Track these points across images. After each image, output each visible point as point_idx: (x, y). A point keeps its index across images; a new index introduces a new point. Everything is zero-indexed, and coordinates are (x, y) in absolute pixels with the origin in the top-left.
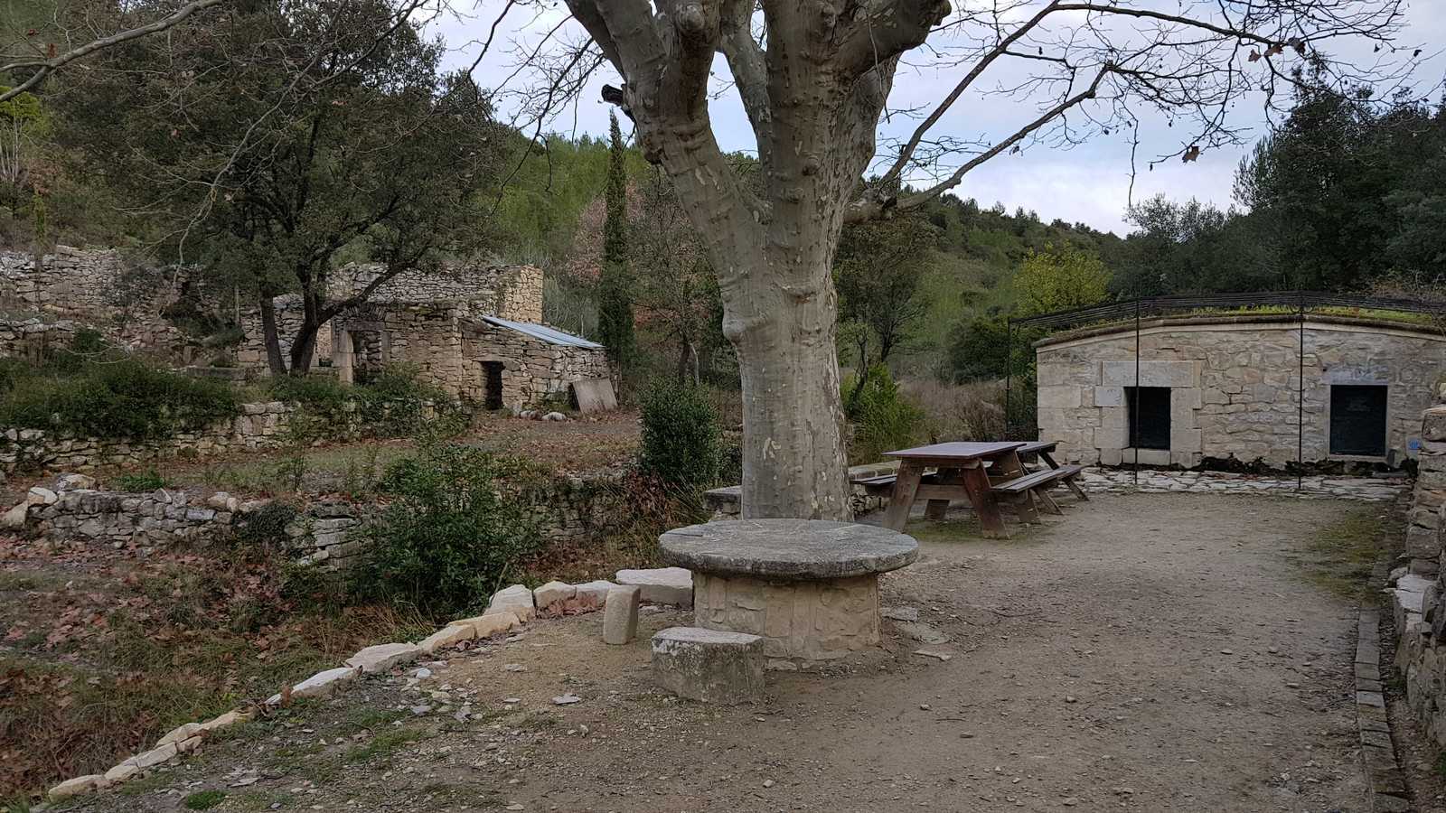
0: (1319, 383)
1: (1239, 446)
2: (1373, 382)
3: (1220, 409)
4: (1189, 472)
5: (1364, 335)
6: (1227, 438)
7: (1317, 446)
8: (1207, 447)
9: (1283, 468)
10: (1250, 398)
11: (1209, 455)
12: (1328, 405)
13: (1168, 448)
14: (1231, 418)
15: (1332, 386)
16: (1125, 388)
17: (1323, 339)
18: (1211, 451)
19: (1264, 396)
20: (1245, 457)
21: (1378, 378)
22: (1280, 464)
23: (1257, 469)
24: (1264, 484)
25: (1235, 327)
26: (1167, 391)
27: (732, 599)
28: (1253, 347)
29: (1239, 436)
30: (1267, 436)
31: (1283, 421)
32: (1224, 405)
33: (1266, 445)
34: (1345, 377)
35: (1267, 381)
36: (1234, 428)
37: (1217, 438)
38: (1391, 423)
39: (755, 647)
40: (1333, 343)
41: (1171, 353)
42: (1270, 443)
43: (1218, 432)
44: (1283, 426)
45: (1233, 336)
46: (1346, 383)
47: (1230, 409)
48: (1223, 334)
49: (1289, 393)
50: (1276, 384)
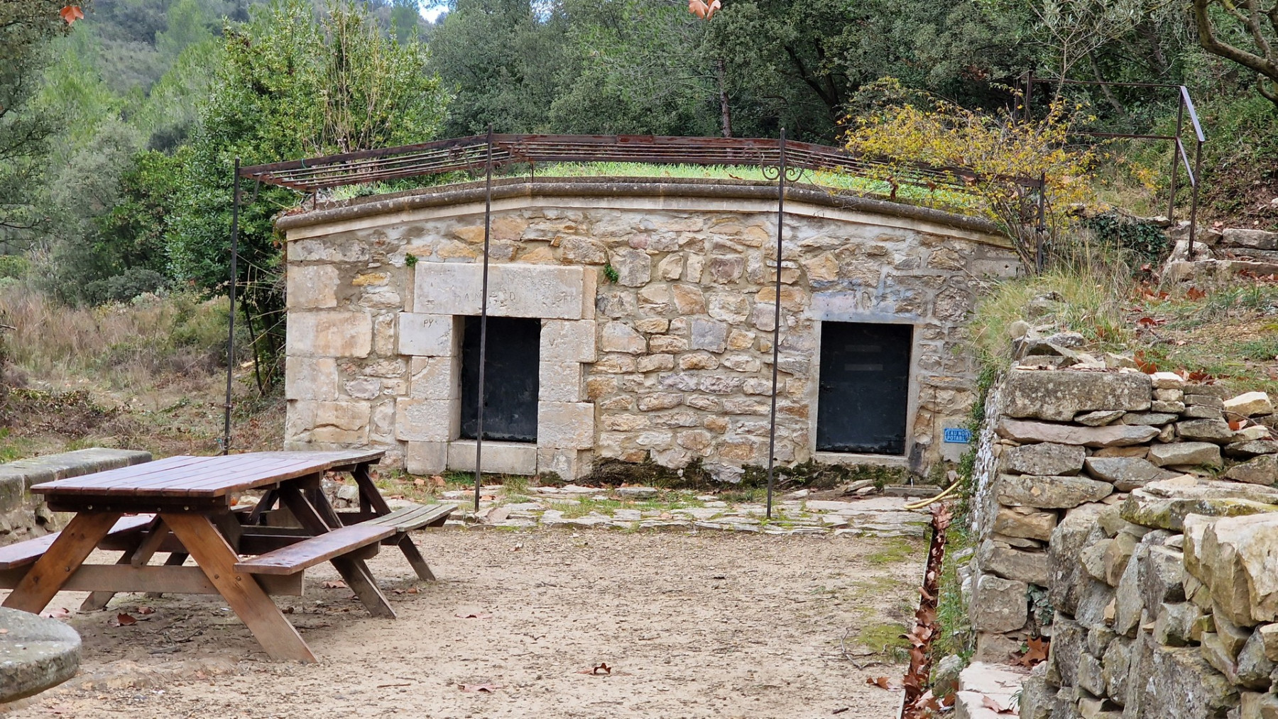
0: (802, 317)
1: (663, 437)
2: (892, 318)
3: (627, 363)
4: (570, 488)
5: (877, 231)
6: (642, 421)
7: (797, 439)
8: (604, 439)
9: (738, 480)
10: (681, 343)
11: (607, 454)
12: (816, 360)
13: (535, 441)
14: (649, 382)
15: (823, 323)
16: (456, 318)
17: (809, 235)
18: (612, 447)
19: (709, 339)
20: (674, 459)
21: (900, 310)
22: (729, 470)
24: (707, 509)
25: (660, 204)
26: (533, 326)
28: (691, 243)
29: (665, 417)
30: (711, 417)
31: (739, 389)
32: (637, 355)
33: (708, 435)
34: (845, 308)
35: (714, 309)
36: (653, 401)
37: (624, 420)
38: (916, 393)
40: (826, 241)
41: (543, 250)
42: (715, 431)
43: (626, 410)
44: (741, 399)
45: (656, 222)
46: (846, 319)
47: (647, 363)
48: (638, 217)
49: (751, 334)
50: (730, 318)
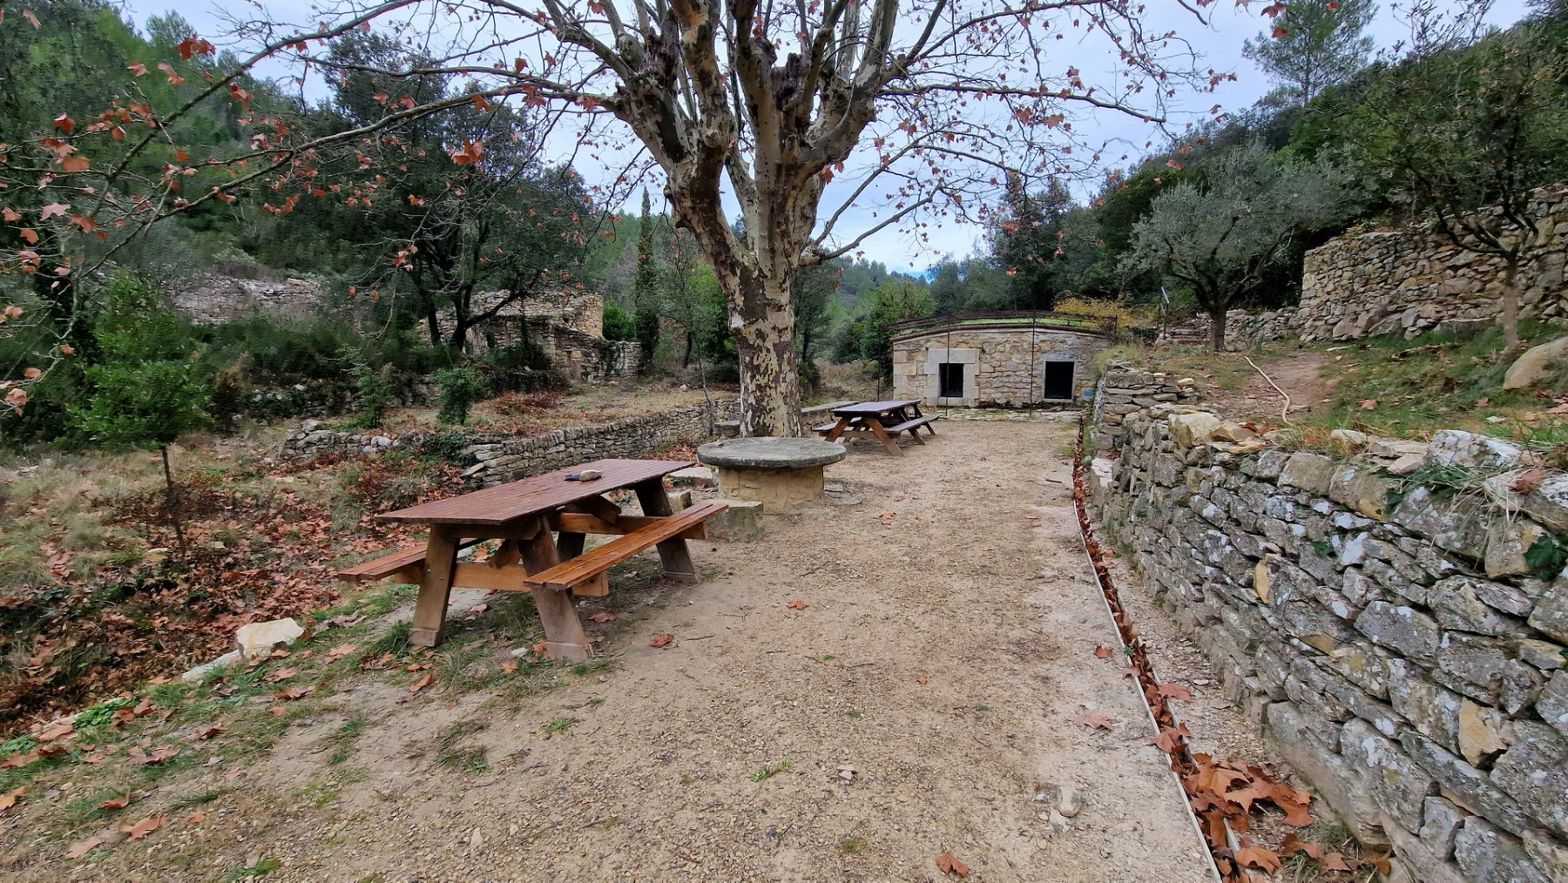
0: (1040, 361)
1: (999, 395)
2: (1067, 360)
3: (988, 375)
4: (972, 409)
5: (1063, 335)
6: (993, 391)
7: (1039, 395)
8: (982, 396)
9: (1021, 407)
10: (1004, 369)
11: (983, 400)
12: (1044, 373)
13: (962, 397)
14: (995, 380)
15: (1047, 362)
16: (940, 364)
17: (1042, 337)
18: (984, 398)
19: (1012, 368)
20: (1002, 401)
21: (1070, 358)
22: (1018, 404)
23: (1008, 406)
24: (1012, 415)
25: (997, 330)
26: (962, 365)
27: (742, 483)
28: (1007, 341)
29: (999, 390)
30: (1013, 390)
31: (1021, 382)
32: (991, 373)
33: (1012, 394)
34: (1053, 358)
35: (1014, 359)
36: (996, 385)
37: (988, 391)
38: (1075, 382)
39: (760, 508)
40: (1047, 339)
41: (964, 345)
42: (1014, 393)
43: (988, 388)
44: (1022, 384)
45: (997, 336)
46: (1053, 361)
47: (994, 375)
48: (991, 334)
49: (1025, 366)
50: (1019, 362)
